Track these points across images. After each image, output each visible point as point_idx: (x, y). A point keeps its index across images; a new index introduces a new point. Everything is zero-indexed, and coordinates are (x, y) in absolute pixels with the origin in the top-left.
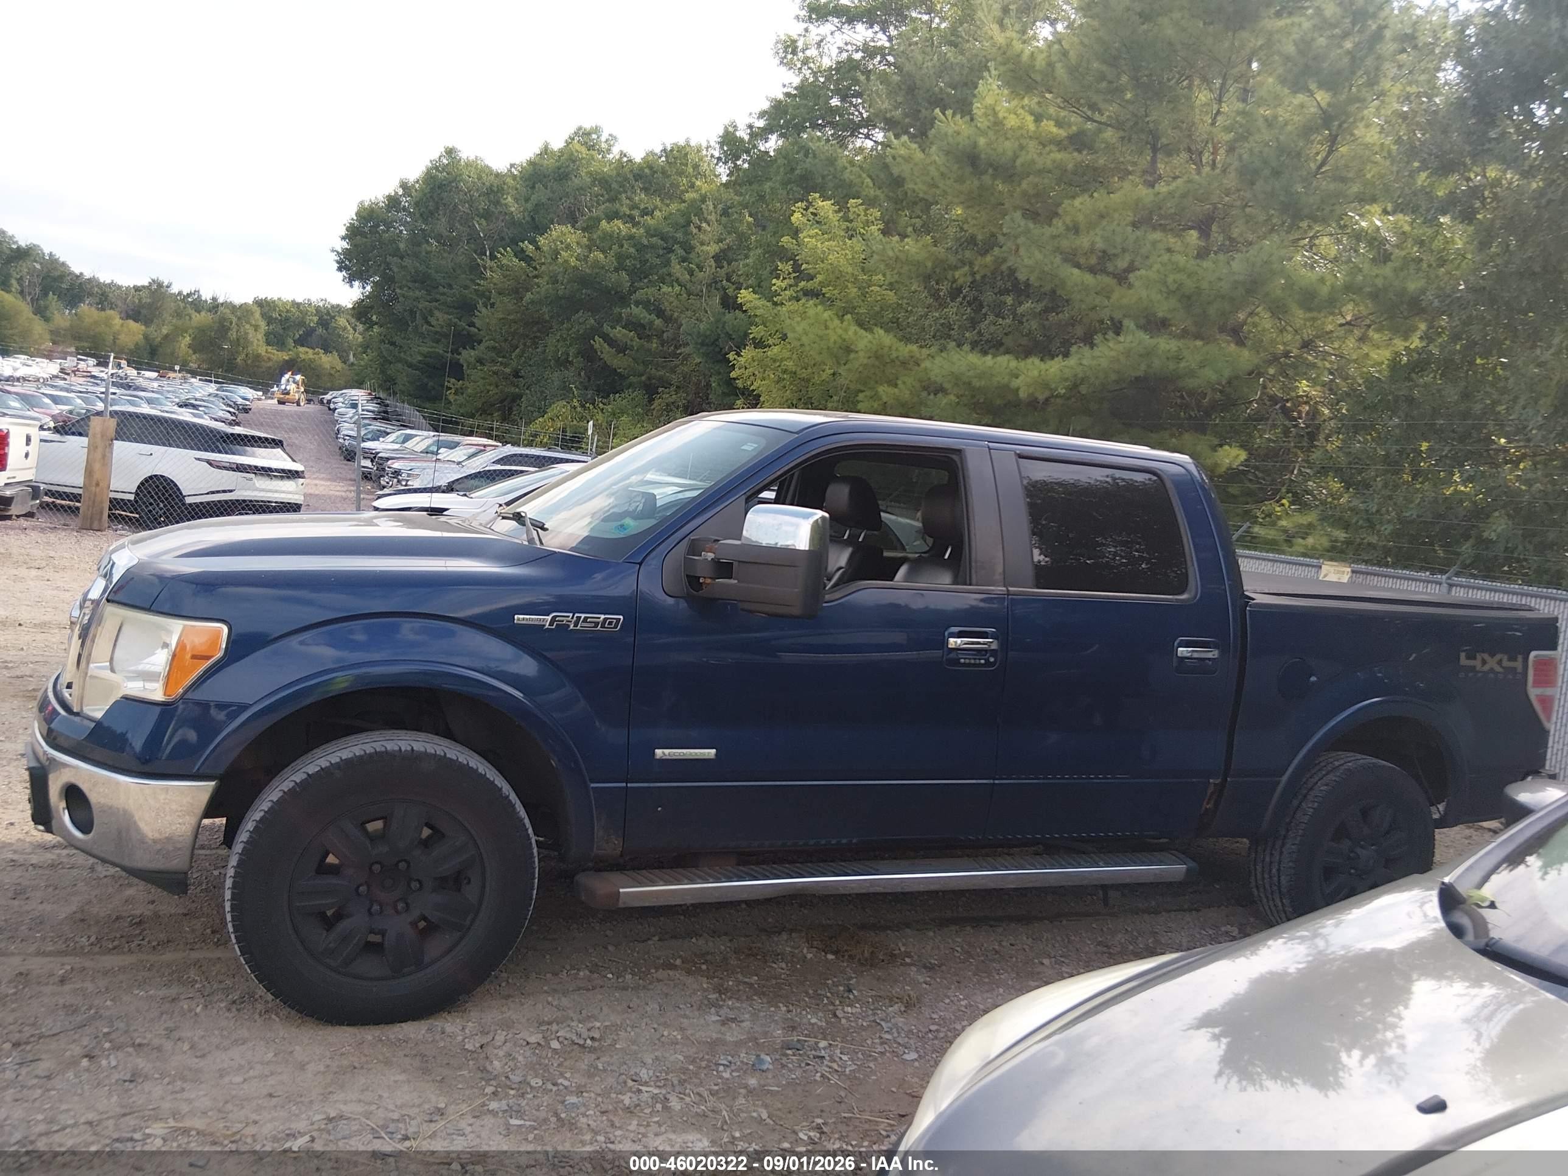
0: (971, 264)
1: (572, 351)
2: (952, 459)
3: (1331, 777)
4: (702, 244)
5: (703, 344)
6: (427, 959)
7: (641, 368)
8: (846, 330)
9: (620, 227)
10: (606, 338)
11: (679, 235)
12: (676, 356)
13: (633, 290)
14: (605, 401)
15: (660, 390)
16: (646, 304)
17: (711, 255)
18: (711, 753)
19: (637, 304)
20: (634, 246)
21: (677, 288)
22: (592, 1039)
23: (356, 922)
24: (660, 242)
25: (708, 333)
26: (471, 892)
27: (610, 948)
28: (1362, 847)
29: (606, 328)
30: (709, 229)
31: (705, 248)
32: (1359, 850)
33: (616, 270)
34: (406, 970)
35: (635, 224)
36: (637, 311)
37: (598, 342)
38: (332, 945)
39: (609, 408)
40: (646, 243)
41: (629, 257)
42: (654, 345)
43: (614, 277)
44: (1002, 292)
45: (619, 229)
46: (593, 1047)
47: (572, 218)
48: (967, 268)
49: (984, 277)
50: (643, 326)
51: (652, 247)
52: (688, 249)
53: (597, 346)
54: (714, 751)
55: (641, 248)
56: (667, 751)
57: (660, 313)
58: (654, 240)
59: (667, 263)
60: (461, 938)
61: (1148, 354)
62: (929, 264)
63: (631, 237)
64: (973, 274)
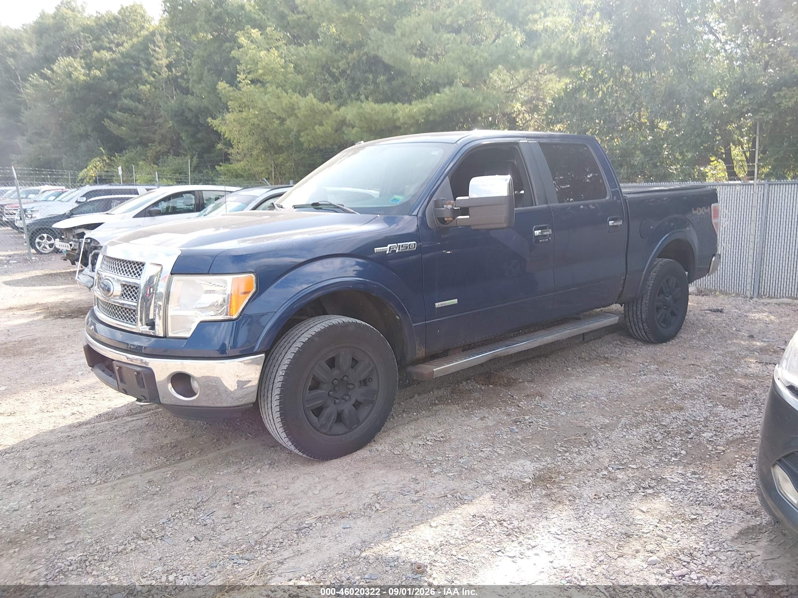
0: (346, 58)
1: (89, 129)
2: (515, 148)
3: (655, 269)
4: (157, 59)
5: (175, 116)
6: (361, 420)
7: (135, 134)
8: (291, 98)
9: (106, 55)
10: (110, 118)
11: (142, 56)
12: (155, 124)
13: (121, 90)
14: (120, 154)
15: (150, 144)
16: (131, 97)
17: (164, 65)
18: (455, 301)
19: (125, 97)
20: (116, 64)
21: (148, 86)
22: (442, 437)
23: (331, 410)
24: (131, 61)
25: (177, 109)
26: (373, 385)
27: (402, 403)
28: (667, 296)
29: (109, 113)
30: (160, 51)
31: (160, 62)
32: (666, 298)
33: (108, 79)
34: (353, 427)
35: (114, 52)
36: (127, 102)
37: (107, 122)
38: (324, 422)
39: (124, 158)
40: (123, 62)
41: (115, 71)
42: (141, 120)
43: (108, 83)
44: (365, 72)
45: (105, 55)
46: (444, 440)
47: (70, 52)
48: (344, 61)
49: (354, 64)
50: (131, 110)
51: (127, 64)
52: (149, 63)
53: (106, 124)
54: (456, 300)
55: (121, 66)
56: (440, 303)
57: (139, 101)
58: (127, 60)
59: (139, 72)
60: (374, 406)
61: (464, 96)
62: (324, 60)
63: (113, 60)
64: (348, 63)
